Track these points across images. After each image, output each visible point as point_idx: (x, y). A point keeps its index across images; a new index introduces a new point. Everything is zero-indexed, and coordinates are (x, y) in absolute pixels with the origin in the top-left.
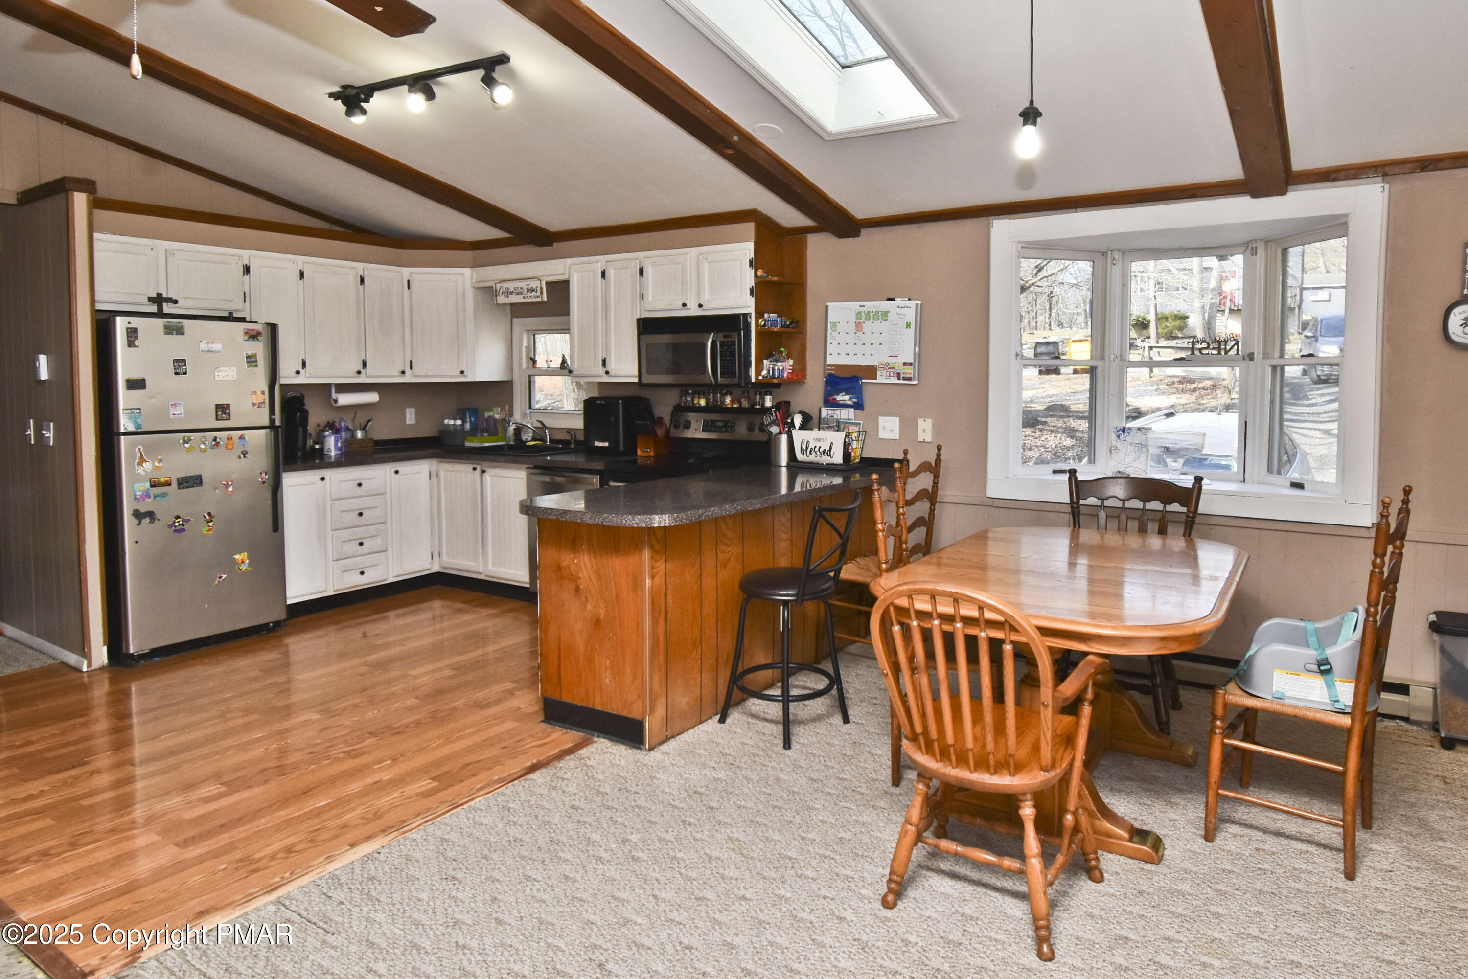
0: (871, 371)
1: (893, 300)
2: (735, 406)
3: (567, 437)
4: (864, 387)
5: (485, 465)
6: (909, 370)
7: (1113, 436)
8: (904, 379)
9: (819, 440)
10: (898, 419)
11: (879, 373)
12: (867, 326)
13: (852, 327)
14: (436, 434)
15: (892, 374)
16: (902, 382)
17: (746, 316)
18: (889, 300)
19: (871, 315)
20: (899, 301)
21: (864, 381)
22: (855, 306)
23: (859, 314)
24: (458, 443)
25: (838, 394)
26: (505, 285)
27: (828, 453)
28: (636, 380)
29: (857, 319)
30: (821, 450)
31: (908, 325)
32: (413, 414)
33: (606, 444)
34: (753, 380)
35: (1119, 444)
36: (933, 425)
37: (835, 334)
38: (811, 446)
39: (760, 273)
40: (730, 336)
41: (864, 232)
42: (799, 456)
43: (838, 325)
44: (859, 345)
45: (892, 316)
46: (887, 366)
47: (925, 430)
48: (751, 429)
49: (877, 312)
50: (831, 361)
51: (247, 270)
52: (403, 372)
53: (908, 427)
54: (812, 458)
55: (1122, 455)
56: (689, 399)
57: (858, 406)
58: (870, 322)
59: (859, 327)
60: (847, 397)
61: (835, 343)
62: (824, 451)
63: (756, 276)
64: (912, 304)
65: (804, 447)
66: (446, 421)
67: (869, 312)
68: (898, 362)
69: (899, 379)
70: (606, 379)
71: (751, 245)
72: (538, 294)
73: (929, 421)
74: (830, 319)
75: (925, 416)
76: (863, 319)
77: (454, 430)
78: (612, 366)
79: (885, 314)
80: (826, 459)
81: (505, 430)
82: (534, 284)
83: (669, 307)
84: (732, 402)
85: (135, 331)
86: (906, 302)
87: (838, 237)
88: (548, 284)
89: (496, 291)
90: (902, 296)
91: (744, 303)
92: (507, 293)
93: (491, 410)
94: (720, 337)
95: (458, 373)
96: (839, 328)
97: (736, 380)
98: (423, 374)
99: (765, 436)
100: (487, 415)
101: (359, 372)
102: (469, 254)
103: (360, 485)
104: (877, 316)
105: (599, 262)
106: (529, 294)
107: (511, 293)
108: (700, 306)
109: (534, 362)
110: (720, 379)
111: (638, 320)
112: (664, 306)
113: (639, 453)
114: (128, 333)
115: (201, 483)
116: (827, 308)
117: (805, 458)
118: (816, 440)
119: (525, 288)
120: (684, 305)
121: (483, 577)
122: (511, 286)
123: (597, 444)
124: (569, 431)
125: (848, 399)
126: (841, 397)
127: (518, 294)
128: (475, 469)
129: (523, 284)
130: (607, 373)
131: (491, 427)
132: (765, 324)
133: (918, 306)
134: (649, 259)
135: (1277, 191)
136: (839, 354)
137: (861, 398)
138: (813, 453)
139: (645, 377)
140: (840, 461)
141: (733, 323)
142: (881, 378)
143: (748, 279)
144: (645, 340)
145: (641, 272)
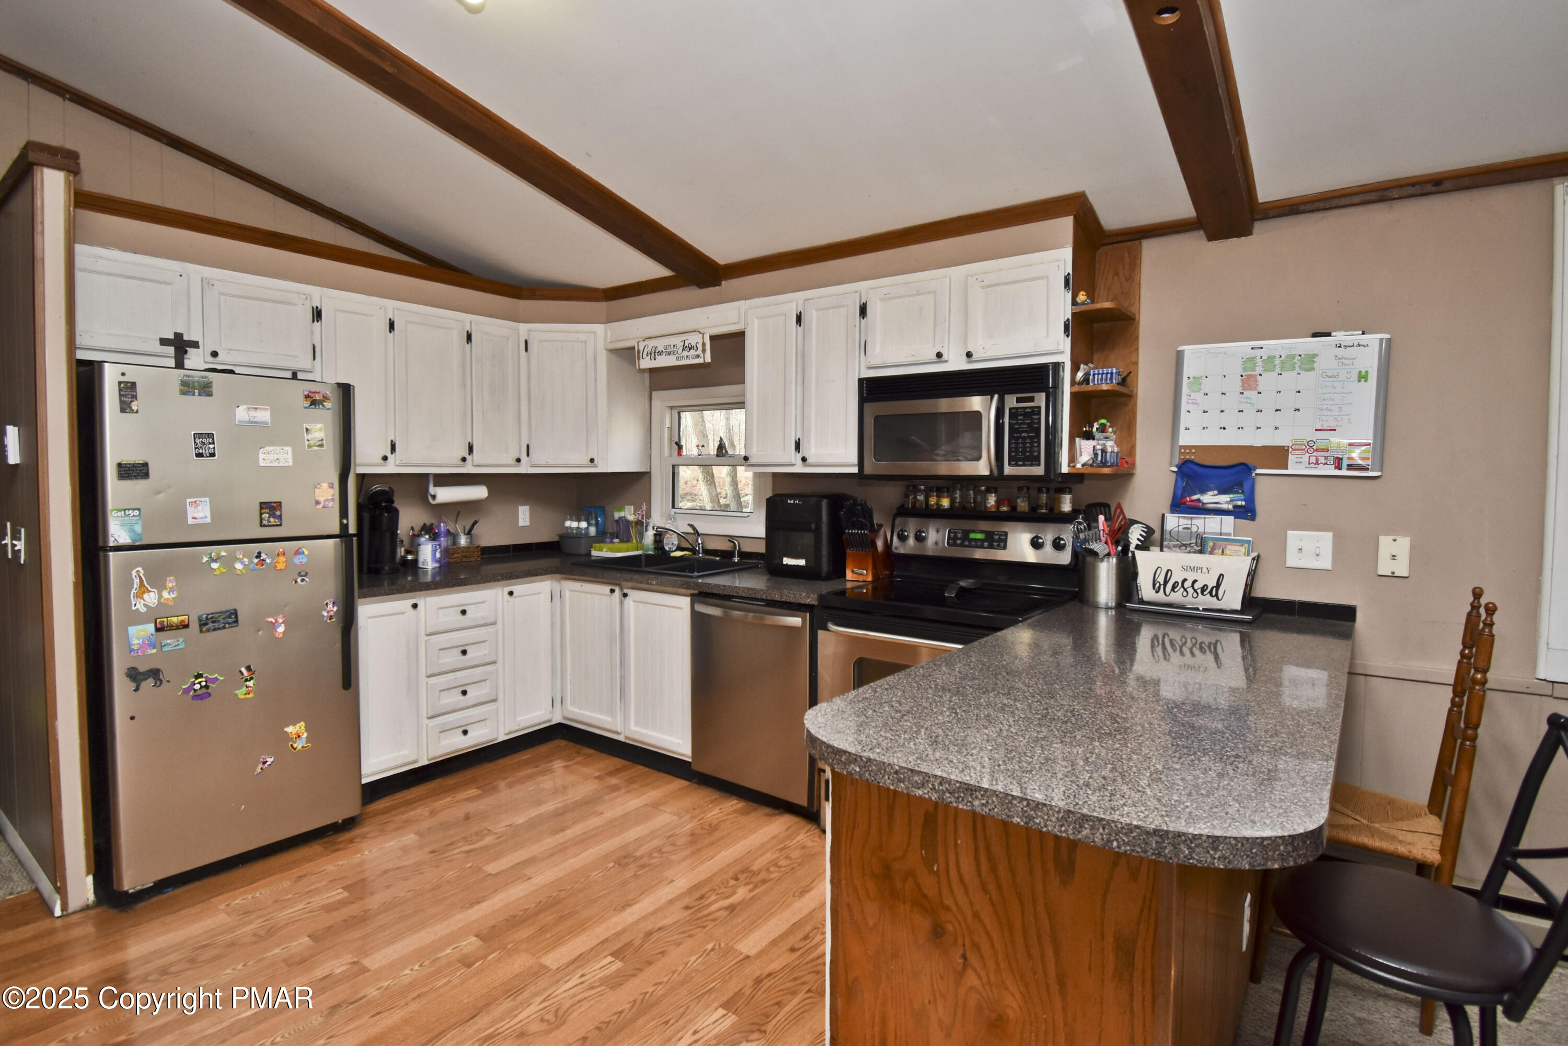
0: (1275, 455)
1: (1329, 335)
2: (1005, 509)
4: (1259, 479)
5: (624, 591)
6: (1362, 454)
8: (1350, 467)
9: (1193, 569)
10: (1330, 535)
11: (1292, 458)
12: (1267, 381)
13: (1235, 384)
14: (556, 539)
15: (1322, 460)
16: (1344, 472)
17: (1057, 366)
18: (1315, 335)
19: (1277, 361)
20: (1339, 336)
21: (1259, 471)
22: (1243, 348)
23: (1250, 361)
24: (583, 551)
25: (1203, 491)
26: (651, 343)
27: (1211, 591)
28: (855, 470)
29: (1244, 369)
30: (1197, 586)
31: (1363, 377)
32: (528, 514)
33: (802, 562)
34: (1065, 469)
36: (1412, 547)
37: (1198, 396)
38: (1177, 578)
39: (1082, 297)
40: (1031, 399)
41: (1258, 226)
42: (1147, 594)
43: (1204, 381)
44: (1250, 413)
45: (1322, 363)
46: (1309, 446)
47: (1394, 555)
48: (1036, 543)
49: (1292, 357)
50: (1185, 439)
51: (317, 315)
52: (518, 460)
53: (1355, 550)
54: (1177, 598)
56: (921, 498)
57: (1246, 512)
58: (1275, 374)
59: (1249, 382)
60: (1225, 498)
61: (1196, 411)
62: (1203, 589)
63: (1074, 303)
64: (1373, 339)
65: (1161, 579)
66: (568, 524)
67: (1271, 359)
68: (1338, 441)
69: (1339, 467)
70: (799, 469)
71: (1067, 254)
72: (699, 352)
73: (1405, 542)
74: (1188, 370)
75: (1393, 531)
76: (1259, 370)
77: (580, 536)
78: (812, 451)
79: (1308, 362)
80: (1206, 601)
81: (641, 536)
82: (693, 339)
83: (910, 360)
84: (999, 503)
85: (133, 385)
86: (1357, 337)
87: (1211, 237)
88: (712, 338)
89: (639, 352)
90: (1347, 327)
91: (1052, 347)
92: (654, 354)
93: (621, 509)
94: (1011, 401)
95: (587, 462)
96: (1206, 386)
97: (1039, 470)
98: (543, 462)
99: (1065, 558)
100: (617, 515)
101: (464, 459)
102: (602, 306)
103: (464, 612)
104: (1289, 363)
105: (792, 302)
106: (685, 353)
107: (660, 353)
108: (969, 355)
109: (680, 447)
110: (1008, 470)
111: (861, 381)
112: (901, 360)
113: (849, 575)
114: (120, 390)
115: (236, 621)
116: (1180, 356)
117: (1160, 597)
118: (1185, 569)
119: (680, 345)
120: (939, 355)
121: (621, 738)
122: (660, 344)
123: (787, 561)
124: (731, 538)
125: (1225, 501)
126: (1209, 498)
127: (669, 354)
128: (612, 591)
129: (678, 341)
130: (804, 459)
131: (623, 531)
132: (1086, 380)
133: (1386, 346)
134: (877, 292)
136: (1206, 428)
137: (1250, 499)
138: (1181, 591)
139: (878, 465)
140: (1238, 606)
141: (1036, 378)
142: (1298, 466)
143: (1061, 308)
144: (873, 411)
145: (864, 309)
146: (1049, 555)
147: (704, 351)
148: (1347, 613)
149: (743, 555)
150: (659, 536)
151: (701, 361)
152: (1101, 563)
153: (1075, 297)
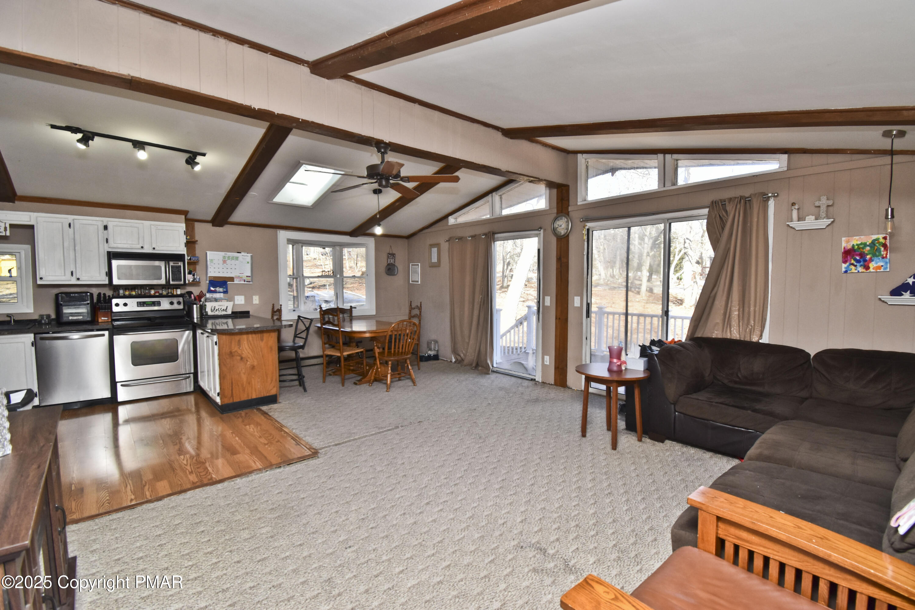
0: (232, 279)
1: (240, 253)
6: (249, 279)
8: (247, 282)
9: (220, 306)
10: (244, 296)
11: (235, 279)
12: (228, 262)
13: (221, 262)
15: (241, 280)
17: (184, 255)
18: (238, 253)
20: (243, 254)
21: (228, 283)
22: (222, 254)
23: (224, 257)
25: (215, 287)
27: (226, 310)
28: (107, 282)
29: (223, 259)
30: (221, 309)
31: (248, 263)
35: (307, 301)
37: (212, 264)
38: (217, 308)
40: (178, 263)
41: (225, 225)
42: (210, 313)
43: (214, 260)
44: (225, 269)
45: (240, 259)
46: (239, 277)
47: (256, 300)
48: (171, 304)
50: (210, 274)
53: (248, 299)
54: (217, 313)
56: (122, 292)
57: (225, 292)
58: (230, 260)
59: (224, 262)
61: (212, 268)
62: (223, 310)
63: (186, 239)
64: (249, 255)
65: (213, 309)
67: (229, 257)
68: (244, 276)
70: (74, 282)
71: (184, 225)
73: (257, 297)
74: (209, 258)
75: (255, 295)
76: (226, 259)
79: (237, 258)
80: (224, 313)
83: (129, 247)
84: (156, 293)
86: (246, 254)
87: (213, 226)
88: (11, 225)
90: (245, 252)
91: (182, 250)
94: (171, 264)
96: (214, 262)
97: (182, 282)
99: (181, 307)
104: (233, 258)
105: (70, 218)
108: (154, 248)
110: (171, 282)
111: (107, 252)
112: (125, 247)
113: (100, 320)
116: (206, 253)
117: (213, 314)
118: (219, 306)
120: (142, 247)
123: (70, 318)
124: (8, 315)
125: (221, 290)
126: (218, 289)
130: (78, 279)
132: (190, 259)
133: (251, 256)
134: (112, 222)
135: (356, 236)
136: (214, 271)
137: (227, 289)
138: (218, 311)
139: (116, 282)
140: (230, 313)
141: (179, 257)
142: (236, 281)
143: (183, 239)
144: (115, 263)
145: (106, 228)
146: (176, 306)
147: (6, 230)
148: (248, 312)
151: (4, 234)
152: (195, 306)
153: (187, 237)
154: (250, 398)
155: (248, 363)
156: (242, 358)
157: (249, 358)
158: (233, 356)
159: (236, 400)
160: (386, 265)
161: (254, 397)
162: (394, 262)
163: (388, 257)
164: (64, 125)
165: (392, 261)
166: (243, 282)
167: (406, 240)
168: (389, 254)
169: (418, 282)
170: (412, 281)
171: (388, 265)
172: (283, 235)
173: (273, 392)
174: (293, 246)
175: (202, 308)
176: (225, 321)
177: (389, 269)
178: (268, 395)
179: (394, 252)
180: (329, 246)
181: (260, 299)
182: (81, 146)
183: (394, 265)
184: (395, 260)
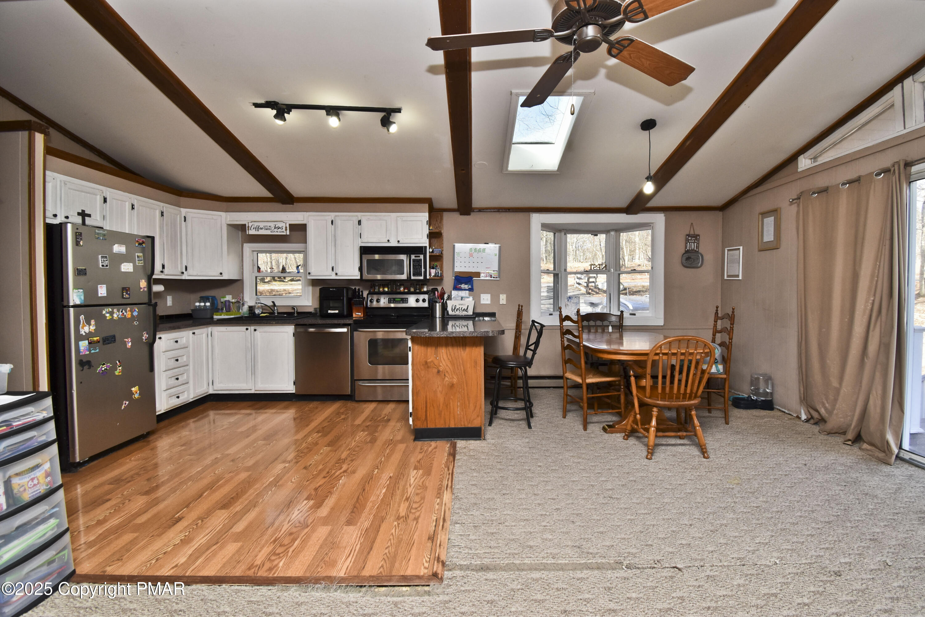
0: (478, 274)
1: (488, 244)
2: (406, 291)
3: (291, 310)
4: (474, 281)
5: (253, 328)
6: (496, 274)
7: (566, 300)
8: (494, 278)
9: (461, 305)
10: (490, 295)
11: (481, 275)
12: (475, 254)
13: (468, 255)
15: (487, 276)
16: (492, 279)
17: (426, 247)
18: (485, 243)
20: (490, 244)
21: (474, 279)
22: (469, 245)
23: (471, 249)
24: (207, 317)
25: (461, 284)
26: (256, 224)
27: (466, 310)
28: (359, 278)
29: (470, 251)
30: (462, 309)
31: (496, 255)
32: (171, 299)
33: (337, 312)
34: (428, 278)
35: (569, 303)
36: (507, 297)
37: (459, 258)
38: (457, 307)
39: (431, 228)
40: (419, 257)
41: (472, 214)
42: (450, 313)
44: (471, 263)
45: (487, 251)
46: (485, 272)
47: (503, 299)
48: (417, 301)
49: (480, 249)
50: (457, 270)
51: (105, 200)
52: (181, 273)
53: (495, 298)
54: (457, 313)
55: (570, 307)
57: (471, 290)
59: (471, 255)
60: (466, 286)
61: (459, 262)
62: (464, 310)
63: (429, 229)
64: (497, 246)
65: (453, 308)
66: (197, 304)
67: (476, 249)
68: (491, 271)
70: (334, 277)
71: (427, 214)
72: (284, 230)
73: (505, 296)
74: (456, 251)
75: (503, 293)
76: (473, 252)
78: (339, 270)
79: (484, 250)
80: (465, 313)
81: (239, 308)
82: (280, 225)
83: (378, 241)
84: (404, 289)
85: (81, 234)
86: (494, 245)
87: (461, 214)
88: (290, 225)
89: (248, 227)
90: (493, 242)
91: (424, 242)
92: (258, 228)
93: (224, 297)
94: (413, 257)
95: (218, 274)
96: (461, 255)
97: (422, 278)
98: (195, 274)
99: (426, 305)
100: (222, 300)
101: (162, 272)
102: (225, 204)
103: (177, 342)
106: (276, 230)
107: (262, 229)
108: (398, 242)
109: (259, 268)
110: (413, 278)
111: (361, 247)
112: (374, 241)
113: (354, 315)
114: (76, 236)
115: (115, 340)
116: (454, 246)
117: (453, 313)
118: (459, 305)
119: (273, 226)
120: (388, 241)
121: (253, 392)
122: (262, 225)
123: (329, 311)
124: (293, 307)
126: (463, 286)
127: (267, 229)
128: (247, 329)
129: (272, 225)
130: (336, 274)
131: (227, 306)
132: (433, 252)
133: (500, 248)
134: (365, 216)
135: (635, 213)
136: (461, 267)
137: (472, 286)
138: (458, 311)
139: (366, 276)
140: (472, 314)
141: (419, 250)
142: (483, 276)
143: (426, 230)
144: (366, 257)
145: (360, 222)
146: (421, 304)
147: (286, 230)
148: (494, 313)
149: (298, 313)
150: (251, 308)
151: (285, 234)
152: (438, 305)
153: (429, 227)
154: (447, 427)
155: (446, 379)
156: (439, 372)
157: (447, 372)
158: (428, 367)
159: (431, 426)
160: (684, 252)
161: (452, 426)
162: (698, 247)
163: (687, 241)
164: (262, 101)
165: (693, 246)
166: (488, 278)
167: (720, 214)
168: (688, 235)
169: (738, 276)
170: (728, 276)
171: (687, 252)
172: (537, 219)
173: (476, 423)
174: (555, 234)
175: (444, 308)
176: (464, 323)
177: (688, 259)
178: (470, 426)
179: (697, 233)
180: (602, 232)
181: (508, 299)
182: (279, 122)
183: (696, 252)
184: (698, 244)
